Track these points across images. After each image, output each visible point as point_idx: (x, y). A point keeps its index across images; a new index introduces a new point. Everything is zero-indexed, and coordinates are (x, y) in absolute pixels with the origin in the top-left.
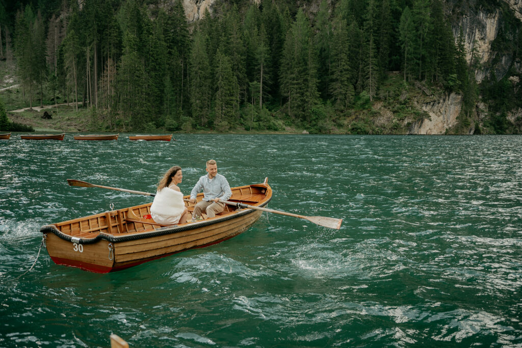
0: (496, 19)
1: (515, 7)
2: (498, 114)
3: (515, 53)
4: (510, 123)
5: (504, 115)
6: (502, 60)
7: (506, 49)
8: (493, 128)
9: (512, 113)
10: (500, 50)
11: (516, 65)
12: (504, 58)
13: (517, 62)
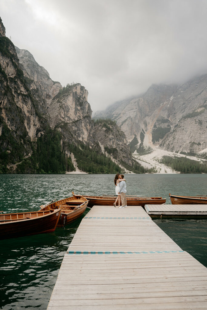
0: (2, 127)
1: (8, 124)
2: (3, 165)
3: (8, 141)
4: (8, 169)
5: (6, 166)
6: (4, 144)
7: (5, 140)
8: (2, 171)
9: (8, 165)
10: (3, 140)
11: (9, 146)
12: (5, 143)
13: (10, 145)
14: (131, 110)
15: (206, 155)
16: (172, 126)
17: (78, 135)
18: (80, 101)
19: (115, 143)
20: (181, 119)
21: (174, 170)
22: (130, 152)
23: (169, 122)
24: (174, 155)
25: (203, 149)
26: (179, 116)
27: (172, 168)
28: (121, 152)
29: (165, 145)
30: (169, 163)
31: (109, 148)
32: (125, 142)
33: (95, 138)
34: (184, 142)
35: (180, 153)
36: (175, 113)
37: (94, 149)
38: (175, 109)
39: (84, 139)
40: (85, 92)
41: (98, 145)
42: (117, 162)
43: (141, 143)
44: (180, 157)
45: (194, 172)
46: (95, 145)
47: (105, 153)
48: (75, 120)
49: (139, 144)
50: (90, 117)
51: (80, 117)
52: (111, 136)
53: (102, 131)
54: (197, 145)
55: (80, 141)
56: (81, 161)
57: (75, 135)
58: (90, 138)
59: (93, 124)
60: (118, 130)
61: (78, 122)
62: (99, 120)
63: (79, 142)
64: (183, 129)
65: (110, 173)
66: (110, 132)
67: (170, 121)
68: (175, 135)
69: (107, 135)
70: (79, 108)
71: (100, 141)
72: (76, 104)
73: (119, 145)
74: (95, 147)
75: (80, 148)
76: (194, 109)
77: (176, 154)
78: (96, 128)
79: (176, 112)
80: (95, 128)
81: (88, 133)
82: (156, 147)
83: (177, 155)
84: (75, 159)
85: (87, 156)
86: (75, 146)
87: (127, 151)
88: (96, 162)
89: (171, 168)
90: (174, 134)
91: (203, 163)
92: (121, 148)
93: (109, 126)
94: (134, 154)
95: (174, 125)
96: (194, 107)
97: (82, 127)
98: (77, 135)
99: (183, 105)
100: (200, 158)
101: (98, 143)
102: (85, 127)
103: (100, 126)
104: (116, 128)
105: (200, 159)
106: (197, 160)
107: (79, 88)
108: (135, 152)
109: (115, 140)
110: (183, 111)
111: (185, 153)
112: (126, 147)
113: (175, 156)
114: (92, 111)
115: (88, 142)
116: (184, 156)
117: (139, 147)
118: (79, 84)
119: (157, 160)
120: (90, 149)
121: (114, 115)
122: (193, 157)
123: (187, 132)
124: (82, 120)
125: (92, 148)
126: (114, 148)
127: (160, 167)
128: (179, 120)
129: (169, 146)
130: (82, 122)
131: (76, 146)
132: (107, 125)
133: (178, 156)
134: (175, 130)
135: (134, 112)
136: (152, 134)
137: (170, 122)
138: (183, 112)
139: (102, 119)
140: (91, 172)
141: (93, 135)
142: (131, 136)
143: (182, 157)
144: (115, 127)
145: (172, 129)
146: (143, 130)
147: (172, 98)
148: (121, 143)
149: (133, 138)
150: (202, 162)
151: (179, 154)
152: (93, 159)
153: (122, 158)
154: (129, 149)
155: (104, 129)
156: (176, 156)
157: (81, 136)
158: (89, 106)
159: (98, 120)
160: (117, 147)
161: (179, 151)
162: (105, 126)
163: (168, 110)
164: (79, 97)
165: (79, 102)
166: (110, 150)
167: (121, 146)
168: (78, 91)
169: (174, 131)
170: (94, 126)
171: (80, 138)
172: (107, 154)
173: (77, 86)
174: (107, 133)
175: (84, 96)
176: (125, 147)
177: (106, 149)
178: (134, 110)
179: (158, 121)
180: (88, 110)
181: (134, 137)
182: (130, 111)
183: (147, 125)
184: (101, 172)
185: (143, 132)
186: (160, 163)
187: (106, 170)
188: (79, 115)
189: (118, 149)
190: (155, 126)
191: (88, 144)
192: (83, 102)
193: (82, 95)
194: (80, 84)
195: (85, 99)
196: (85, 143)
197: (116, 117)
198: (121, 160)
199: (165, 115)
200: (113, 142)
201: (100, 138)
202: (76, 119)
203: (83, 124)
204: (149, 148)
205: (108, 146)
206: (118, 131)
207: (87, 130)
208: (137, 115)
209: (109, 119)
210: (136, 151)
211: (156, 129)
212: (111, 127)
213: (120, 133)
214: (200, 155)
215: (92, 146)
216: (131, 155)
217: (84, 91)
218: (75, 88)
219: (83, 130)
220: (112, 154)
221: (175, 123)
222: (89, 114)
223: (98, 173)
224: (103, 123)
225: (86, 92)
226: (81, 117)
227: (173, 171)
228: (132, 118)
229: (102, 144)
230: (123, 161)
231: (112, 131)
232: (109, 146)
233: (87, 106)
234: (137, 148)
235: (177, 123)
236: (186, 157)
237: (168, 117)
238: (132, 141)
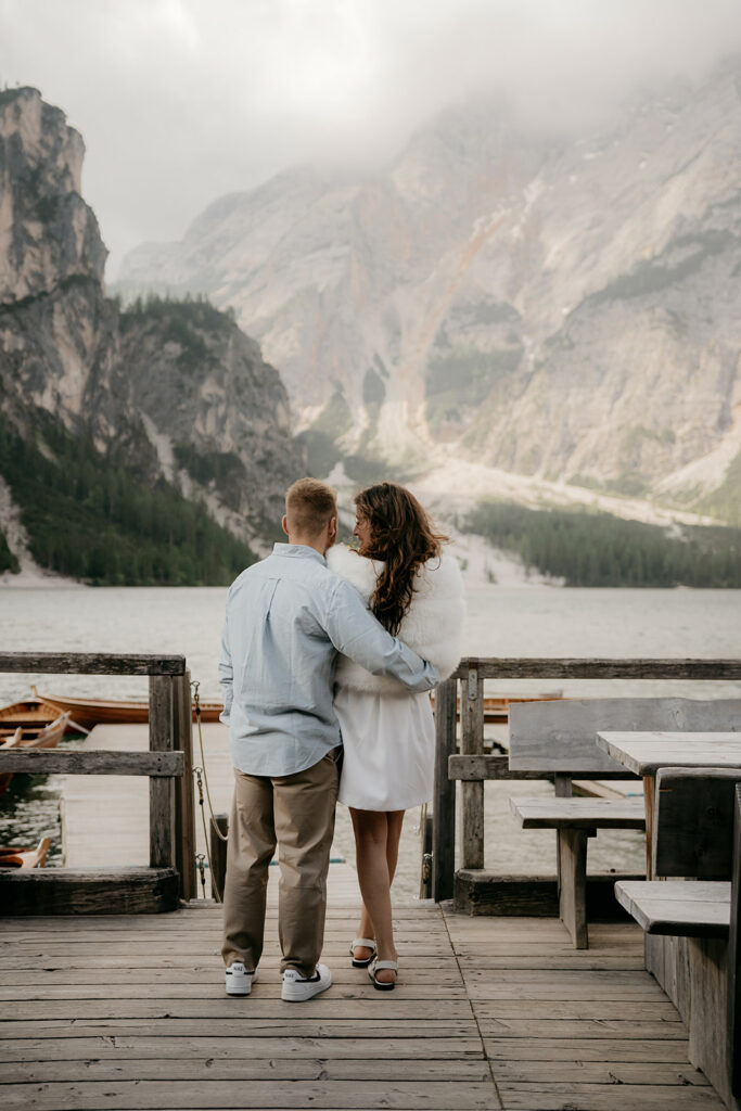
14: (319, 248)
15: (697, 495)
16: (527, 341)
17: (33, 377)
18: (42, 191)
19: (228, 426)
20: (580, 306)
21: (534, 570)
23: (513, 318)
24: (536, 493)
25: (685, 462)
26: (570, 287)
27: (524, 557)
28: (258, 472)
29: (492, 439)
30: (507, 532)
31: (200, 449)
32: (283, 421)
33: (124, 399)
34: (590, 426)
35: (570, 482)
36: (546, 274)
37: (119, 454)
39: (66, 402)
40: (69, 142)
41: (139, 434)
42: (238, 523)
43: (366, 425)
44: (565, 502)
45: (635, 578)
46: (123, 437)
47: (177, 479)
48: (13, 296)
49: (356, 433)
50: (97, 283)
51: (40, 277)
52: (208, 389)
53: (162, 365)
54: (654, 443)
55: (41, 410)
56: (48, 518)
57: (16, 376)
58: (96, 394)
59: (116, 322)
60: (245, 359)
61: (34, 307)
62: (144, 301)
63: (37, 417)
64: (587, 359)
65: (200, 582)
66: (206, 365)
67: (522, 311)
69: (188, 382)
70: (35, 229)
71: (150, 412)
72: (17, 207)
73: (251, 434)
74: (127, 443)
75: (45, 451)
76: (645, 254)
77: (548, 484)
78: (133, 344)
80: (125, 342)
81: (87, 371)
82: (445, 450)
83: (550, 490)
84: (16, 510)
85: (81, 493)
86: (14, 436)
87: (294, 469)
88: (129, 521)
89: (518, 558)
90: (537, 383)
91: (685, 534)
92: (259, 454)
93: (199, 332)
95: (541, 336)
96: (649, 242)
97: (53, 335)
98: (25, 377)
99: (590, 228)
100: (668, 507)
101: (142, 424)
102: (68, 339)
103: (153, 331)
104: (237, 346)
105: (667, 513)
106: (653, 520)
107: (31, 115)
108: (337, 475)
109: (233, 410)
110: (587, 263)
111: (595, 480)
112: (290, 447)
113: (540, 498)
114: (107, 252)
115: (86, 416)
116: (586, 496)
117: (354, 446)
118: (30, 92)
119: (450, 515)
120: (99, 454)
121: (225, 272)
122: (634, 502)
123: (603, 374)
124: (55, 295)
125: (109, 449)
126: (225, 449)
127: (464, 555)
128: (566, 311)
129: (514, 442)
130: (52, 311)
131: (19, 440)
132: (190, 326)
133: (561, 502)
134: (547, 360)
135: (335, 259)
136: (428, 382)
137: (519, 318)
138: (590, 268)
139: (162, 297)
140: (102, 576)
141: (114, 379)
142: (317, 391)
143: (577, 505)
144: (231, 343)
145: (532, 357)
146: (377, 359)
147: (534, 191)
148: (260, 427)
149: (327, 402)
150: (676, 533)
151: (559, 486)
152: (112, 511)
153: (267, 503)
155: (174, 348)
156: (547, 496)
157: (50, 384)
158: (92, 223)
159: (138, 302)
160: (240, 449)
161: (561, 469)
162: (176, 332)
163: (511, 255)
164: (32, 164)
165: (36, 195)
166: (203, 461)
167: (261, 442)
168: (31, 133)
169: (538, 366)
170: (122, 330)
171: (42, 393)
172: (187, 487)
173: (21, 102)
174: (191, 374)
175: (60, 163)
176: (282, 446)
177: (183, 455)
178: (333, 251)
179: (457, 310)
180: (86, 242)
181: (330, 391)
183: (398, 333)
184: (157, 576)
185: (377, 370)
186: (466, 531)
187: (183, 568)
188: (36, 267)
189: (244, 457)
190: (442, 340)
191: (88, 429)
192: (55, 199)
193: (54, 158)
194: (39, 93)
195: (68, 182)
196: (68, 424)
197: (238, 286)
198: (261, 515)
199: (493, 281)
200: (221, 422)
201: (152, 397)
202: (21, 291)
203: (59, 323)
204: (410, 453)
205: (193, 438)
206: (249, 365)
207: (84, 354)
208: (349, 276)
209: (200, 297)
210: (339, 468)
211: (445, 354)
212: (208, 342)
213: (256, 373)
214: (669, 492)
215: (109, 441)
217: (65, 136)
218: (9, 111)
219: (55, 351)
220: (212, 484)
221: (546, 327)
222: (90, 265)
223: (139, 581)
224: (167, 319)
225: (75, 141)
226: (49, 280)
227: (528, 574)
228: (321, 295)
229: (161, 431)
230: (270, 522)
231: (214, 362)
232: (198, 443)
233: (78, 223)
234: (346, 451)
235: (558, 324)
236: (596, 502)
237: (512, 293)
238: (322, 415)
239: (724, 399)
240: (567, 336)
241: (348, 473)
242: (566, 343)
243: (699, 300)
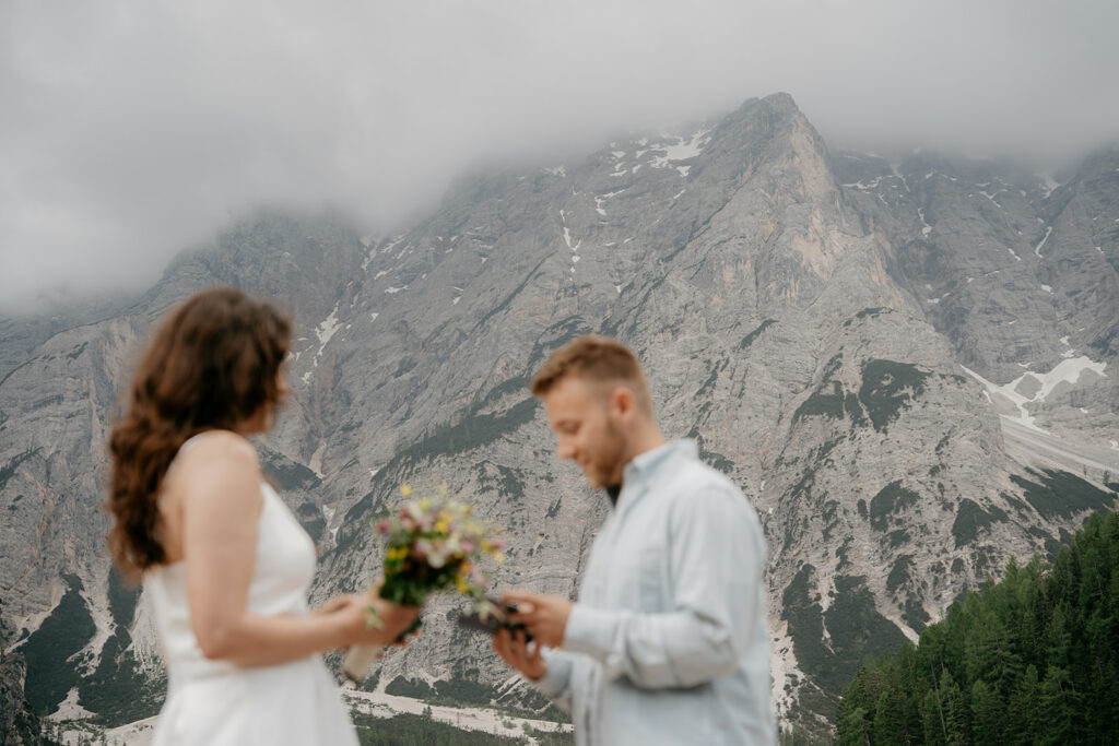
14: (45, 403)
20: (393, 464)
22: (27, 707)
23: (309, 483)
26: (378, 443)
35: (390, 690)
36: (347, 428)
38: (349, 402)
43: (113, 633)
44: (388, 715)
49: (97, 645)
67: (320, 475)
68: (355, 567)
76: (467, 401)
77: (364, 695)
79: (356, 419)
90: (344, 564)
94: (57, 717)
95: (345, 505)
96: (470, 389)
99: (399, 374)
100: (519, 714)
105: (519, 722)
106: (502, 731)
108: (70, 707)
110: (398, 414)
111: (423, 684)
116: (415, 707)
117: (96, 662)
122: (475, 711)
128: (374, 473)
133: (378, 713)
134: (355, 533)
135: (71, 416)
137: (318, 482)
138: (402, 420)
142: (38, 593)
143: (405, 718)
145: (335, 531)
147: (327, 330)
149: (56, 604)
151: (378, 696)
154: (22, 682)
156: (364, 709)
161: (378, 673)
163: (302, 405)
169: (344, 541)
178: (67, 406)
181: (58, 591)
182: (36, 414)
199: (282, 439)
208: (89, 438)
210: (73, 695)
216: (36, 732)
221: (350, 493)
228: (49, 463)
234: (84, 670)
235: (365, 488)
236: (428, 713)
237: (308, 452)
238: (47, 621)
239: (574, 572)
240: (379, 502)
241: (84, 702)
242: (379, 511)
243: (536, 454)
